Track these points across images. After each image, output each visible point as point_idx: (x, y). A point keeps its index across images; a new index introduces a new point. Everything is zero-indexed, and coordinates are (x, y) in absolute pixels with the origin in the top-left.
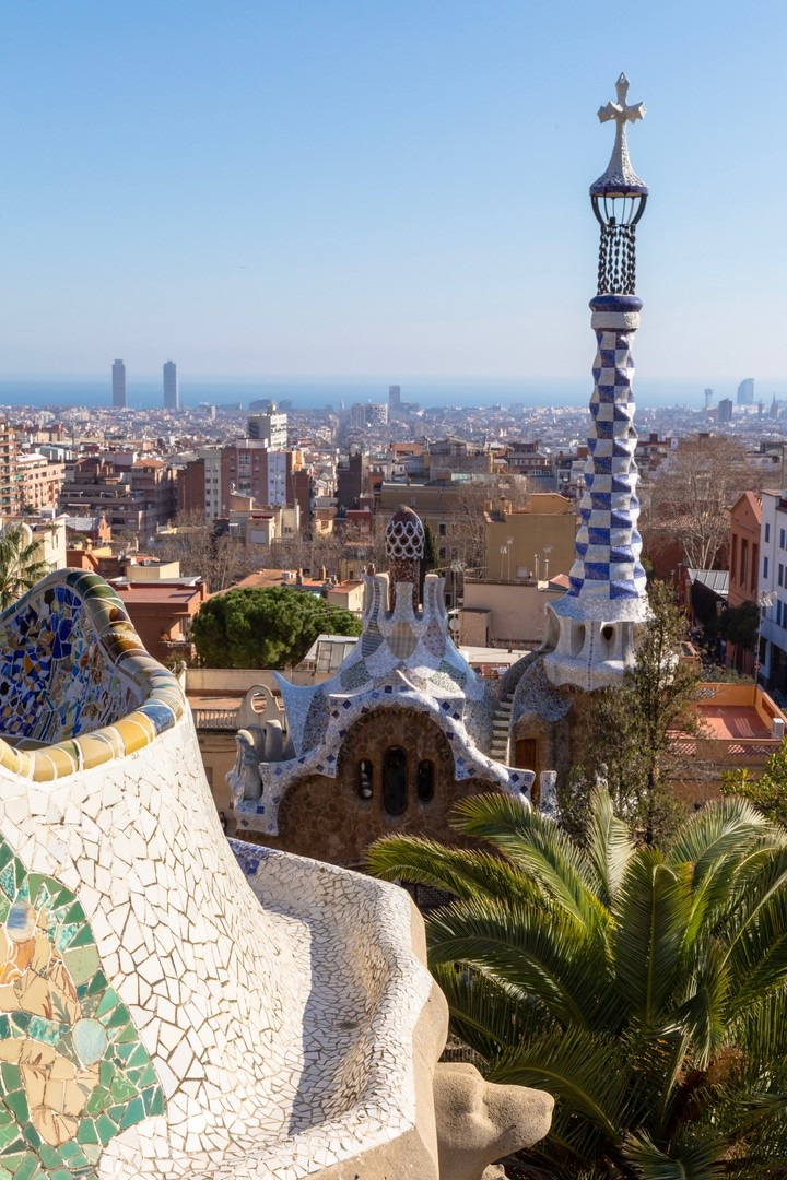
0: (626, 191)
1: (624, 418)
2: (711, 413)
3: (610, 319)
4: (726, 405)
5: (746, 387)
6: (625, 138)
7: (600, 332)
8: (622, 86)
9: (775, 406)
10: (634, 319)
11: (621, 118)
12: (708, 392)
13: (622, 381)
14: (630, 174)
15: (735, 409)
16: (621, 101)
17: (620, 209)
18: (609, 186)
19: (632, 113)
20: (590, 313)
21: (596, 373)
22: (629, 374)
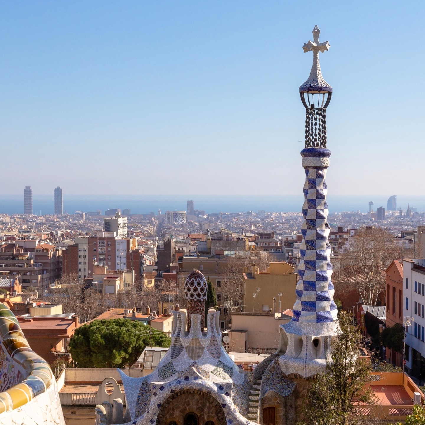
0: (320, 90)
1: (322, 218)
2: (373, 215)
3: (312, 161)
4: (381, 211)
5: (392, 201)
7: (307, 169)
8: (316, 32)
9: (409, 211)
10: (327, 161)
11: (316, 50)
12: (371, 203)
13: (320, 196)
14: (322, 80)
15: (386, 213)
16: (316, 41)
18: (310, 87)
19: (322, 47)
20: (301, 158)
21: (306, 192)
22: (325, 192)
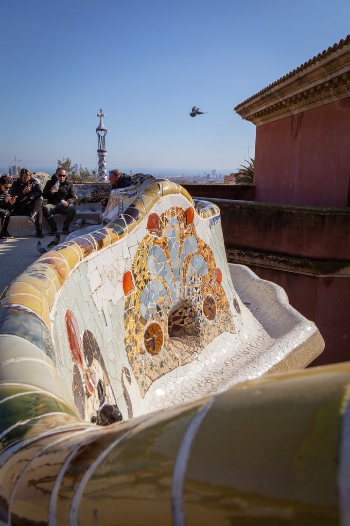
0: (102, 130)
1: (104, 172)
2: (205, 177)
3: (101, 154)
5: (214, 171)
6: (102, 120)
7: (99, 156)
8: (101, 110)
10: (105, 154)
11: (101, 116)
13: (103, 165)
14: (103, 127)
16: (101, 113)
17: (102, 133)
18: (99, 129)
19: (102, 116)
20: (97, 152)
21: (99, 164)
22: (105, 164)
